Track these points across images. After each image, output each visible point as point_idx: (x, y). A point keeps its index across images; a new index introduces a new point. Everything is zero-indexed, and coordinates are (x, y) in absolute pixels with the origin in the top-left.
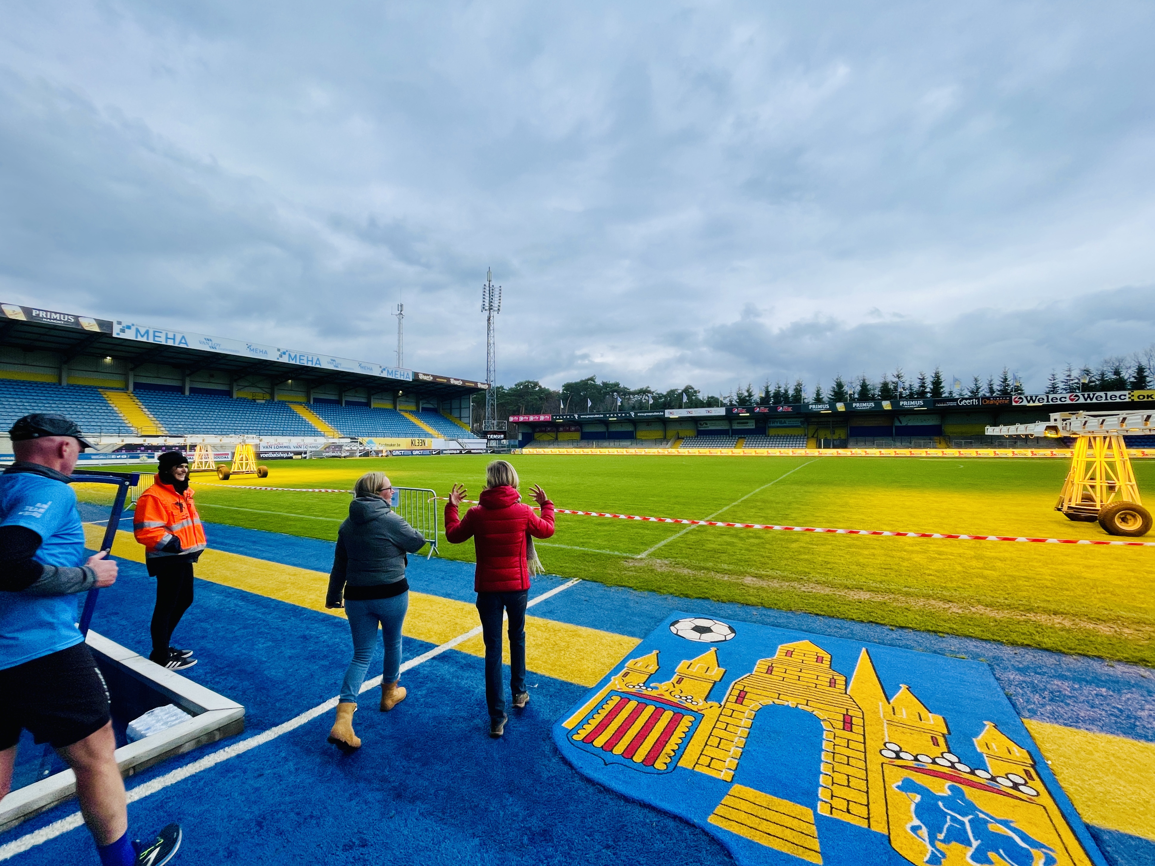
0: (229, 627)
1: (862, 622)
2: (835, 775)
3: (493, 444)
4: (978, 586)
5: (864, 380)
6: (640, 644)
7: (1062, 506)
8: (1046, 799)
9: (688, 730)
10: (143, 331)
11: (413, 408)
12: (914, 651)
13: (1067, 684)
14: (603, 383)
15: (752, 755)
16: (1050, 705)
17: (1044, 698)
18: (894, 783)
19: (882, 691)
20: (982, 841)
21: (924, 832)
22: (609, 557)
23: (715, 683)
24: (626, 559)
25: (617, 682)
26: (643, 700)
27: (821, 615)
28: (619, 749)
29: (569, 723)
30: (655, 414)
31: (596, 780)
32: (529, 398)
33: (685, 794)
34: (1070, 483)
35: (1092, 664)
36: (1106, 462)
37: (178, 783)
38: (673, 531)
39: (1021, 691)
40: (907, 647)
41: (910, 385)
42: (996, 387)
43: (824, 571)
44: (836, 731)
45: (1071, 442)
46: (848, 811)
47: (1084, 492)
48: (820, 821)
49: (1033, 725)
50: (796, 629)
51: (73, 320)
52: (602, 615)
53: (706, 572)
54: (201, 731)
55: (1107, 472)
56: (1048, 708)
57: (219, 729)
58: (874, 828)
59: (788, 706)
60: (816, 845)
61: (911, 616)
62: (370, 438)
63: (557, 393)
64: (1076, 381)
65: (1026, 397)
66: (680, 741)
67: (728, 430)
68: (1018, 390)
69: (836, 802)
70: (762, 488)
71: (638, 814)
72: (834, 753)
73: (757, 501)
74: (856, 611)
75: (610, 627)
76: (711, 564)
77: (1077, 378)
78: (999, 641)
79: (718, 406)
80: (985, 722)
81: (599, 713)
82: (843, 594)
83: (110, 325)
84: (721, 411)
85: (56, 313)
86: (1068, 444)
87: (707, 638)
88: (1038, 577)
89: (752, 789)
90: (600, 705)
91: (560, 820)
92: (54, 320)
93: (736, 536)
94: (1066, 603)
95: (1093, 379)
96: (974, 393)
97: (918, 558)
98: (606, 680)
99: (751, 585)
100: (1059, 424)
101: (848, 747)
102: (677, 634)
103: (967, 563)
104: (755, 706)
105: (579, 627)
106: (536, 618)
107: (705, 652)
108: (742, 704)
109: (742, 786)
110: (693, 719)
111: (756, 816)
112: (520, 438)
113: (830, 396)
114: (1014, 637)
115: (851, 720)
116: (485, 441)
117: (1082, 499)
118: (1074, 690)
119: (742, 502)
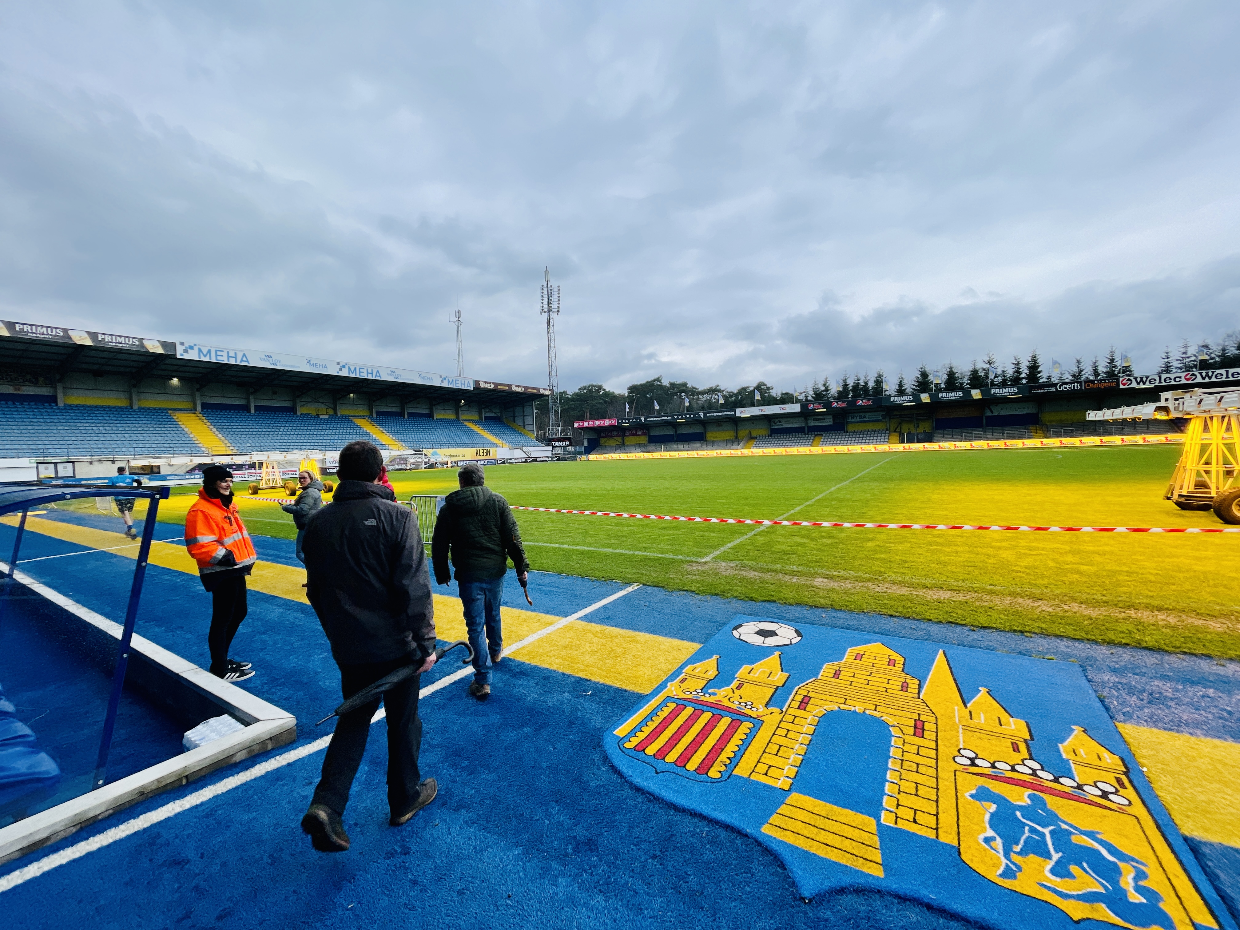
0: (288, 639)
1: (940, 622)
2: (902, 783)
3: (559, 451)
4: (1071, 583)
5: (951, 368)
6: (701, 648)
7: (1172, 494)
8: (1139, 809)
9: (745, 737)
10: (205, 351)
11: (477, 418)
12: (998, 652)
13: (1169, 685)
14: (671, 384)
15: (814, 763)
16: (1148, 707)
17: (1142, 700)
18: (967, 791)
19: (959, 695)
20: (1063, 853)
21: (999, 843)
22: (672, 561)
23: (777, 689)
24: (690, 562)
25: (673, 688)
26: (700, 707)
27: (895, 616)
28: (671, 757)
29: (621, 731)
30: (726, 413)
31: (646, 789)
32: (594, 402)
33: (739, 803)
34: (1182, 468)
35: (1199, 663)
36: (1225, 444)
37: (229, 792)
38: (740, 533)
39: (1116, 693)
40: (988, 648)
41: (1003, 371)
42: (1101, 369)
43: (901, 571)
44: (906, 737)
45: (1183, 423)
46: (915, 821)
47: (1198, 479)
48: (883, 830)
49: (1127, 729)
50: (868, 632)
51: (137, 343)
52: (662, 620)
53: (773, 574)
54: (253, 740)
55: (1224, 456)
56: (1146, 710)
57: (271, 739)
58: (943, 838)
59: (855, 712)
60: (877, 856)
61: (994, 615)
62: (434, 450)
63: (623, 397)
64: (1194, 358)
65: (1136, 379)
66: (737, 749)
67: (804, 428)
68: (1127, 370)
69: (901, 812)
70: (838, 486)
71: (689, 824)
72: (902, 760)
73: (832, 500)
74: (934, 611)
75: (670, 633)
76: (779, 566)
77: (1195, 355)
78: (1093, 640)
79: (792, 403)
80: (1073, 727)
81: (653, 721)
82: (921, 593)
83: (173, 345)
84: (796, 408)
85: (121, 337)
86: (1180, 424)
87: (771, 641)
88: (1141, 571)
89: (810, 798)
90: (655, 712)
91: (606, 829)
92: (119, 343)
93: (807, 536)
94: (1173, 598)
95: (1213, 355)
96: (1076, 377)
97: (1005, 554)
98: (662, 686)
99: (821, 587)
100: (1171, 405)
101: (918, 754)
102: (739, 639)
103: (1061, 559)
104: (819, 711)
105: (637, 633)
106: (593, 624)
107: (768, 657)
108: (805, 710)
109: (800, 795)
110: (751, 725)
111: (814, 826)
112: (586, 444)
113: (914, 387)
114: (1111, 636)
115: (923, 725)
116: (551, 448)
117: (1195, 486)
118: (1177, 691)
119: (816, 501)
